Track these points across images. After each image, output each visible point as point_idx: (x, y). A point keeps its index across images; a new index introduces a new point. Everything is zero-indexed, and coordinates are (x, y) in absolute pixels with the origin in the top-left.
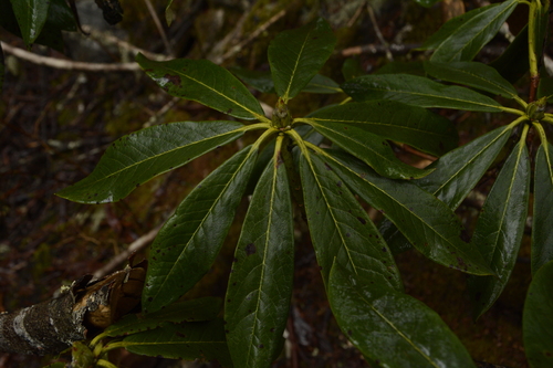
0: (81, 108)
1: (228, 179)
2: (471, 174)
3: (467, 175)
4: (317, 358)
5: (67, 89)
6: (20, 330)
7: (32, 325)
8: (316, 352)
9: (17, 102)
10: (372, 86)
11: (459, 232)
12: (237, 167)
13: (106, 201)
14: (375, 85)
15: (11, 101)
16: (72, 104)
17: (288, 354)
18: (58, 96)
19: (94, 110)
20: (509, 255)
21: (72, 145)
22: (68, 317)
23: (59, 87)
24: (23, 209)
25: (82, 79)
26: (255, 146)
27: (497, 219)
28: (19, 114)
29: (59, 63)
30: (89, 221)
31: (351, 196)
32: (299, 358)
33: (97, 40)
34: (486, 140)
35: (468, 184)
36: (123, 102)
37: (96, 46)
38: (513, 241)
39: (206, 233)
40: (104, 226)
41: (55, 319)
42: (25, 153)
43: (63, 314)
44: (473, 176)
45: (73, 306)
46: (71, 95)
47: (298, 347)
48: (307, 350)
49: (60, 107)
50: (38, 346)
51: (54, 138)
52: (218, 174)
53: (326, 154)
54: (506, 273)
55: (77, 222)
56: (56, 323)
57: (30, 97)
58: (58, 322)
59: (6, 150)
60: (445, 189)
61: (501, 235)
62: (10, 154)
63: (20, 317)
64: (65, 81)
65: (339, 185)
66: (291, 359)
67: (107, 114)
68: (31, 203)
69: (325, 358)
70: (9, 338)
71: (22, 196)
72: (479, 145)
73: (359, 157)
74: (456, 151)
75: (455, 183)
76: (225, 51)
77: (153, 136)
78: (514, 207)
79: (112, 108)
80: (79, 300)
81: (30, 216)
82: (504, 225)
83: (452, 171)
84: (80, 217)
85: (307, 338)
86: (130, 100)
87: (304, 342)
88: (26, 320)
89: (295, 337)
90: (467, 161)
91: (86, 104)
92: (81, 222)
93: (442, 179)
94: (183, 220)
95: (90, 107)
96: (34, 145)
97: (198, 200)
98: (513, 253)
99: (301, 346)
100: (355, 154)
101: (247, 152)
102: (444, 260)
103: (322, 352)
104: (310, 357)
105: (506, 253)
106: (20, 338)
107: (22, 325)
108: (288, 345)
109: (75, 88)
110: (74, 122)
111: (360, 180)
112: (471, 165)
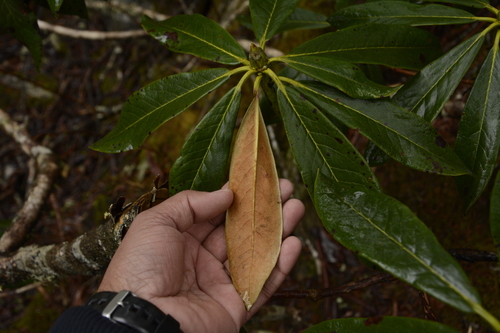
0: (120, 75)
1: (219, 120)
2: (449, 83)
3: (446, 83)
4: (345, 273)
5: (106, 60)
6: (78, 254)
7: (86, 248)
8: (343, 268)
9: (66, 76)
10: (355, 16)
11: (434, 138)
12: (225, 108)
13: (128, 149)
14: (357, 14)
15: (61, 76)
16: (112, 72)
17: (319, 271)
18: (99, 67)
19: (130, 76)
20: (491, 151)
21: (115, 109)
22: (111, 236)
23: (99, 59)
24: (82, 169)
25: (118, 50)
26: (238, 88)
27: (478, 120)
28: (69, 87)
29: (93, 35)
30: (135, 172)
31: (327, 120)
32: (329, 274)
33: (125, 12)
34: (461, 49)
35: (447, 91)
36: (155, 66)
37: (126, 18)
38: (494, 138)
39: (208, 168)
40: (148, 174)
41: (102, 240)
42: (77, 120)
43: (107, 234)
44: (452, 83)
45: (114, 226)
46: (110, 65)
47: (327, 265)
48: (335, 266)
49: (102, 76)
50: (94, 266)
51: (100, 104)
52: (211, 116)
53: (302, 86)
54: (490, 168)
55: (126, 173)
56: (103, 243)
57: (76, 71)
58: (105, 242)
59: (62, 119)
60: (427, 99)
61: (482, 134)
62: (65, 122)
63: (76, 244)
64: (104, 53)
65: (315, 111)
66: (322, 276)
67: (143, 79)
68: (88, 162)
69: (352, 271)
70: (71, 262)
71: (79, 157)
72: (455, 55)
73: (331, 84)
74: (435, 63)
75: (435, 92)
76: (238, 7)
77: (158, 89)
78: (493, 107)
79: (146, 72)
80: (117, 220)
81: (87, 173)
82: (485, 124)
83: (432, 82)
84: (127, 169)
85: (334, 255)
86: (161, 63)
87: (333, 260)
88: (81, 245)
89: (323, 256)
90: (445, 71)
91: (123, 71)
92: (130, 173)
93: (423, 90)
94: (187, 160)
95: (128, 72)
96: (83, 112)
97: (197, 141)
98: (494, 149)
99: (330, 263)
100: (327, 82)
101: (232, 94)
102: (420, 165)
103: (349, 267)
104: (339, 273)
105: (488, 150)
106: (78, 261)
107: (79, 250)
108: (318, 263)
109: (113, 58)
110: (115, 88)
111: (336, 104)
112: (449, 74)
